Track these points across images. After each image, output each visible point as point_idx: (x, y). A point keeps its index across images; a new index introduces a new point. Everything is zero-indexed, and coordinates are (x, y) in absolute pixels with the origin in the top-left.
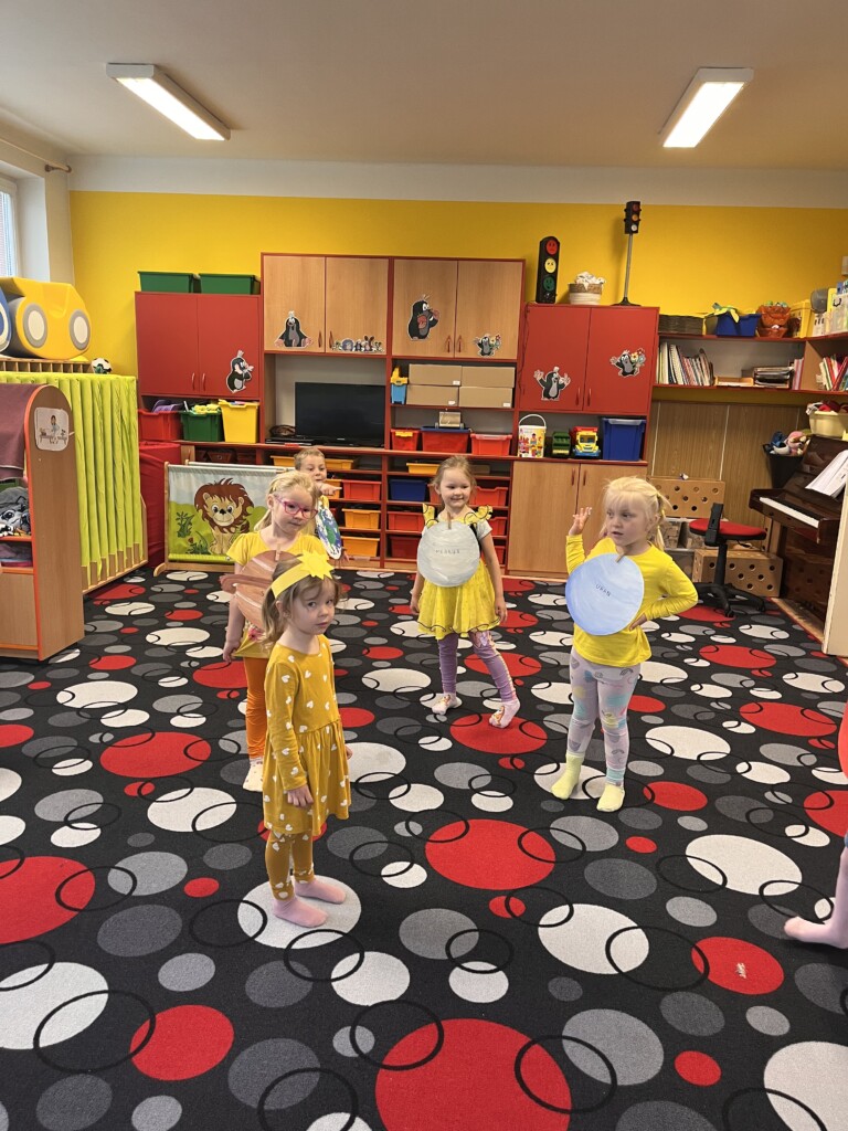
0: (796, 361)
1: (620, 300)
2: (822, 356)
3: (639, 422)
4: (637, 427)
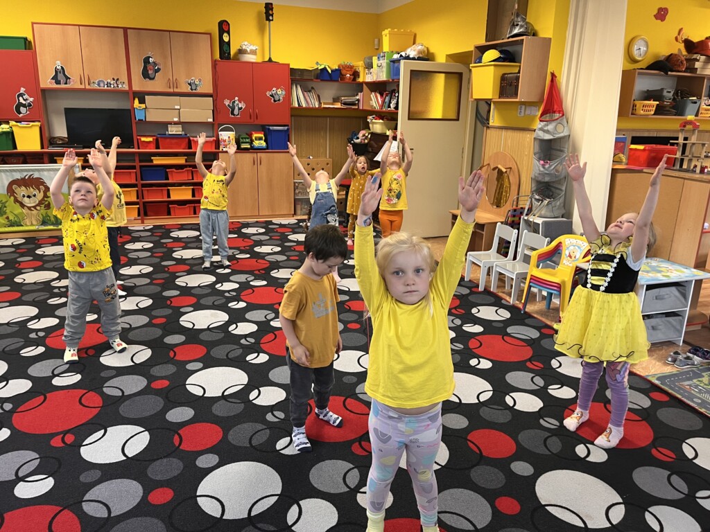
0: (359, 94)
1: (267, 59)
2: (372, 92)
3: (286, 128)
4: (285, 131)
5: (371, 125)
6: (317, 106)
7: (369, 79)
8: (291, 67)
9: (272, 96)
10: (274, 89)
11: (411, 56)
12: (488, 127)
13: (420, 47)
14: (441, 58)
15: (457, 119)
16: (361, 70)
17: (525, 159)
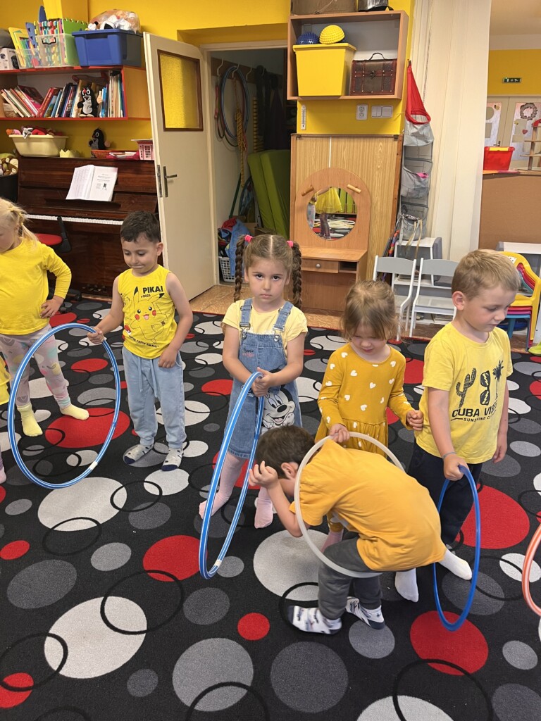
5: (20, 145)
12: (298, 137)
13: (131, 15)
14: (168, 33)
15: (202, 130)
17: (377, 173)
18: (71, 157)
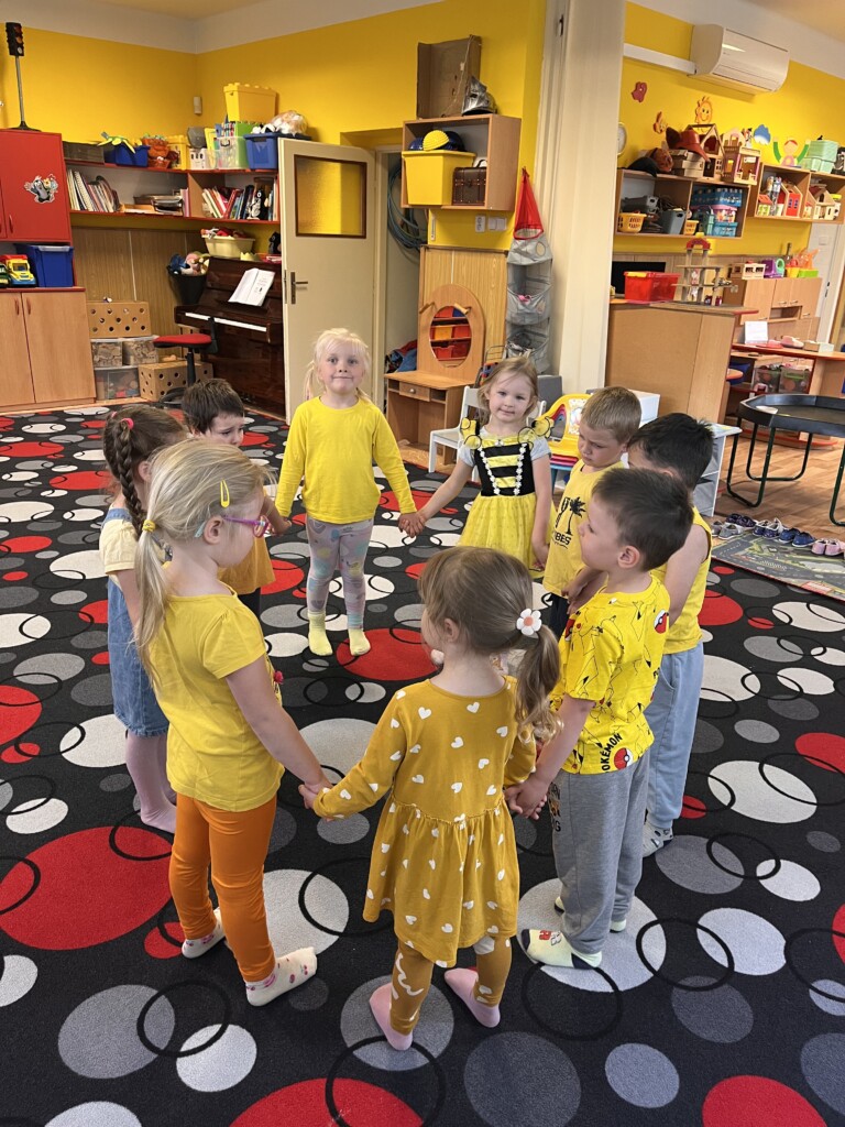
0: (181, 191)
1: (17, 125)
2: (203, 188)
3: (67, 248)
4: (65, 253)
5: (209, 246)
6: (112, 211)
7: (197, 165)
8: (64, 139)
9: (34, 190)
10: (37, 178)
11: (285, 132)
12: (427, 248)
13: (296, 118)
14: (331, 137)
15: (364, 237)
16: (182, 150)
17: (491, 293)
18: (250, 260)
